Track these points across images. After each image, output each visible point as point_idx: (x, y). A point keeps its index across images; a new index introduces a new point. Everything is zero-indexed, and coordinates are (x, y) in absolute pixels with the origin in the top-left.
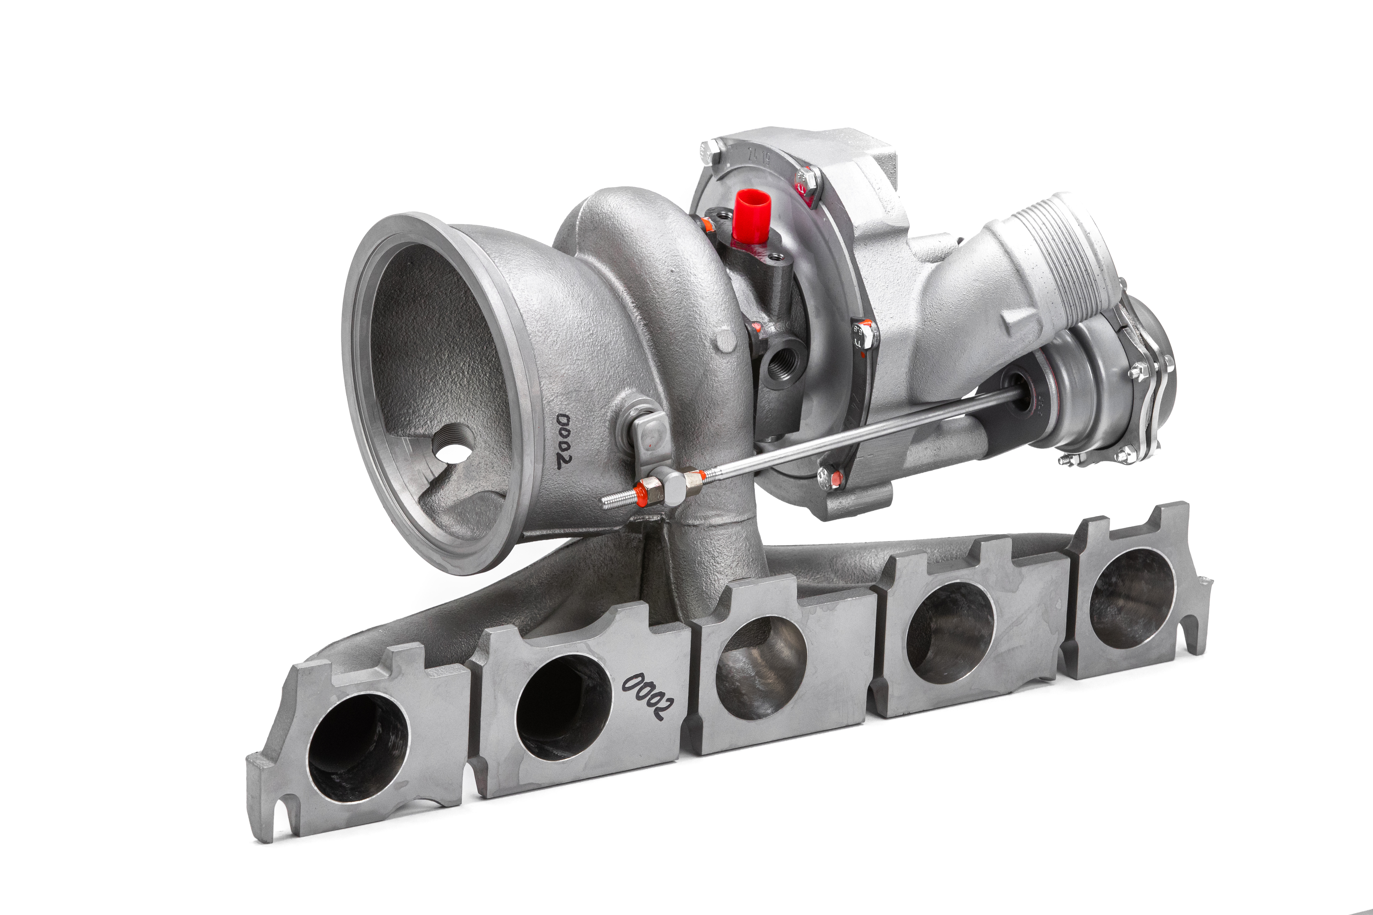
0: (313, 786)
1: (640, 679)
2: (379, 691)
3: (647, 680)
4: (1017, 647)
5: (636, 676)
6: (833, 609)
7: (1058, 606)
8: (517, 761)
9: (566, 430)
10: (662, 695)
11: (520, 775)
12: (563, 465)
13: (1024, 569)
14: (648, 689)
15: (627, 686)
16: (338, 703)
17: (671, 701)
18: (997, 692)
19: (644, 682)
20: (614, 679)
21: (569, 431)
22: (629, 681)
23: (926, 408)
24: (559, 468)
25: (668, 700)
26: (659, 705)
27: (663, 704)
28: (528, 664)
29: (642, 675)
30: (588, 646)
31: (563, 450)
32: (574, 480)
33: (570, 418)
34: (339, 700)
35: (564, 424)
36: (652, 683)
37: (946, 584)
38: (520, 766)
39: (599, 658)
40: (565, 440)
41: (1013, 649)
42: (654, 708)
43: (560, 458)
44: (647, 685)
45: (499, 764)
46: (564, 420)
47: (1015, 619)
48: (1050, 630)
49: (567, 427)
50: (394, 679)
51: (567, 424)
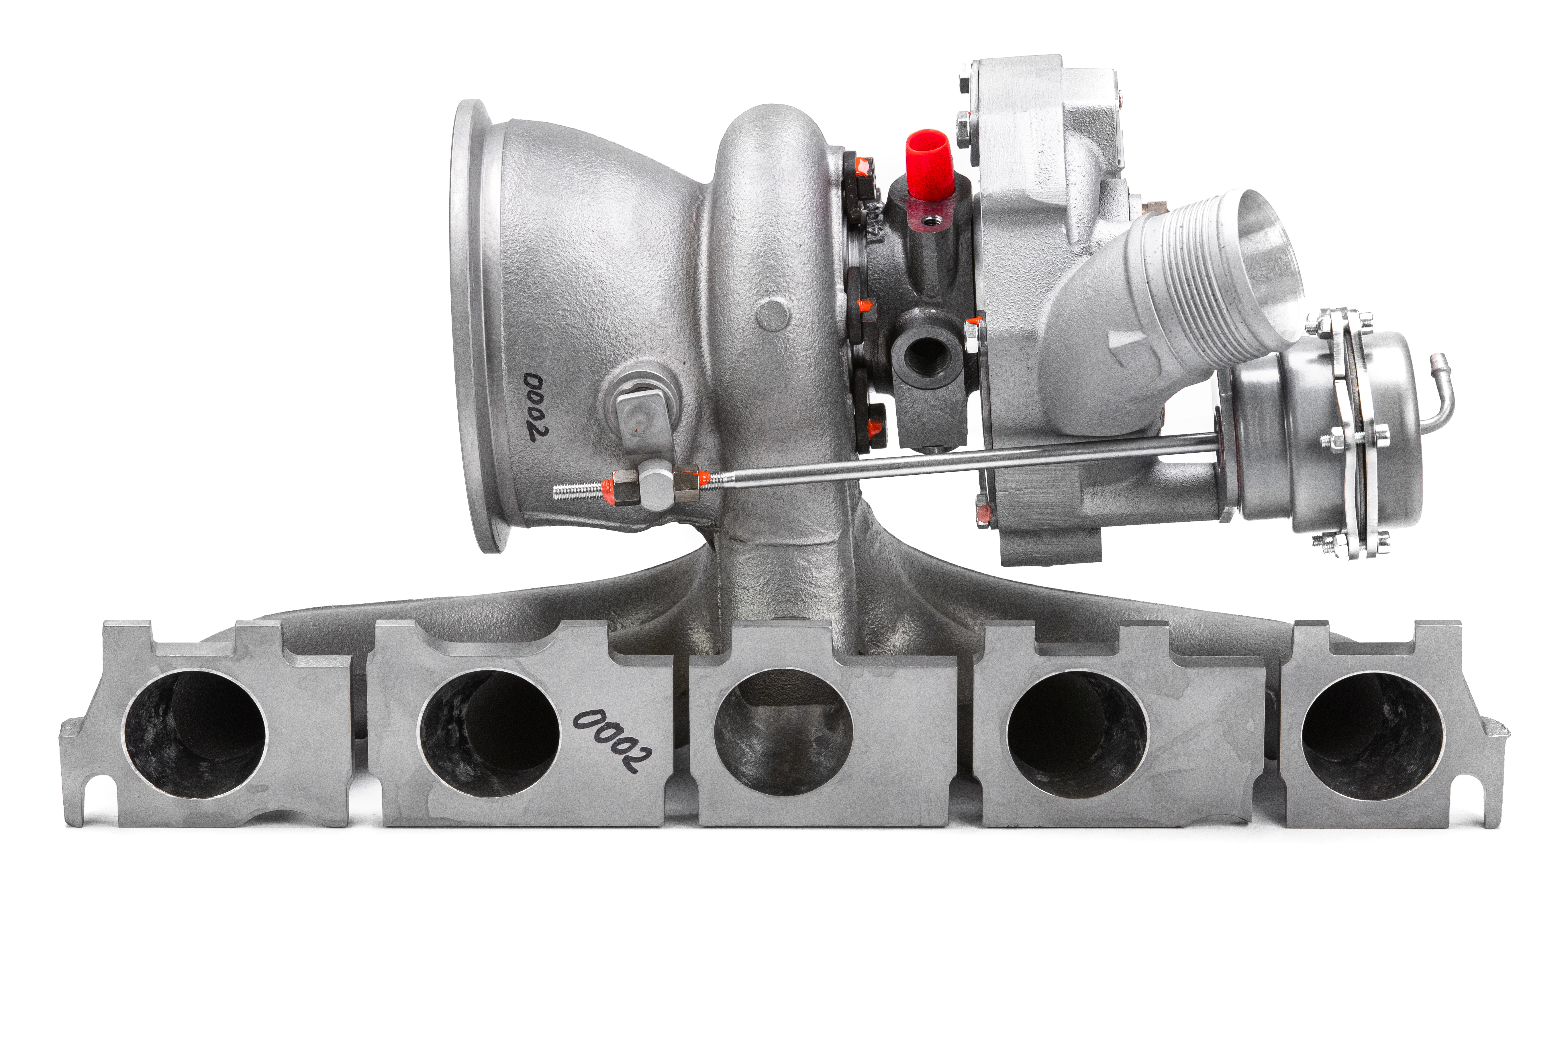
0: (133, 769)
1: (599, 717)
2: (219, 670)
3: (609, 719)
4: (1185, 771)
5: (594, 712)
6: (889, 676)
7: (1250, 726)
8: (426, 789)
9: (537, 394)
10: (634, 742)
11: (429, 806)
12: (538, 437)
13: (1191, 672)
14: (611, 731)
15: (580, 722)
16: (162, 676)
17: (648, 752)
18: (1156, 822)
19: (606, 721)
20: (561, 711)
21: (542, 397)
22: (583, 717)
23: (1071, 442)
24: (533, 439)
25: (642, 749)
26: (630, 754)
27: (636, 753)
28: (433, 673)
29: (602, 712)
30: (520, 665)
31: (536, 419)
32: (557, 458)
33: (542, 381)
34: (162, 673)
35: (534, 387)
36: (618, 724)
37: (1066, 671)
38: (428, 793)
39: (538, 682)
40: (536, 406)
41: (1179, 771)
42: (623, 756)
43: (531, 427)
44: (609, 726)
45: (397, 787)
46: (534, 382)
47: (1180, 733)
48: (1239, 756)
49: (539, 391)
50: (239, 659)
51: (540, 388)
